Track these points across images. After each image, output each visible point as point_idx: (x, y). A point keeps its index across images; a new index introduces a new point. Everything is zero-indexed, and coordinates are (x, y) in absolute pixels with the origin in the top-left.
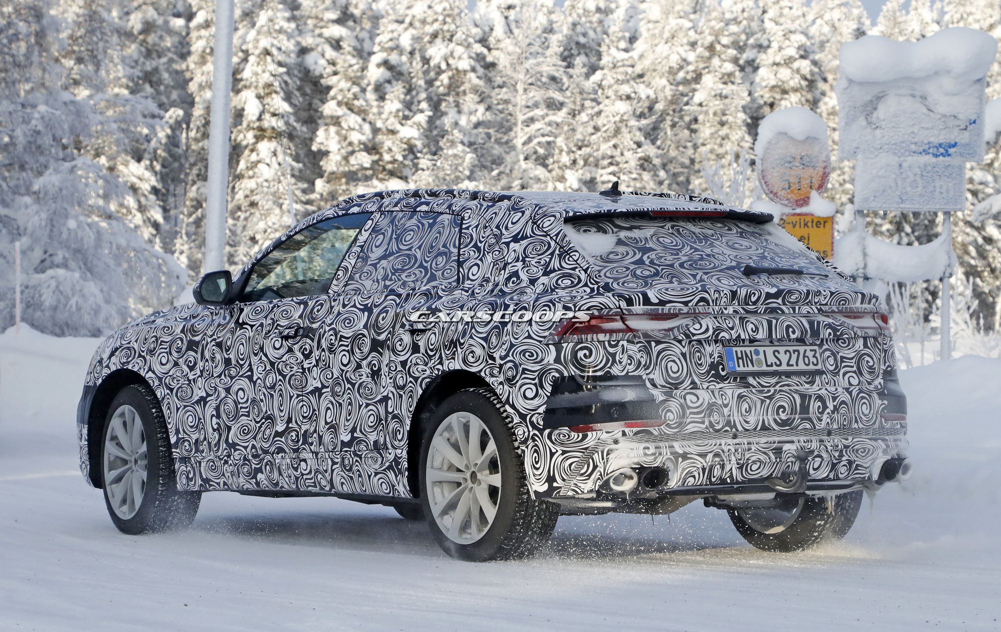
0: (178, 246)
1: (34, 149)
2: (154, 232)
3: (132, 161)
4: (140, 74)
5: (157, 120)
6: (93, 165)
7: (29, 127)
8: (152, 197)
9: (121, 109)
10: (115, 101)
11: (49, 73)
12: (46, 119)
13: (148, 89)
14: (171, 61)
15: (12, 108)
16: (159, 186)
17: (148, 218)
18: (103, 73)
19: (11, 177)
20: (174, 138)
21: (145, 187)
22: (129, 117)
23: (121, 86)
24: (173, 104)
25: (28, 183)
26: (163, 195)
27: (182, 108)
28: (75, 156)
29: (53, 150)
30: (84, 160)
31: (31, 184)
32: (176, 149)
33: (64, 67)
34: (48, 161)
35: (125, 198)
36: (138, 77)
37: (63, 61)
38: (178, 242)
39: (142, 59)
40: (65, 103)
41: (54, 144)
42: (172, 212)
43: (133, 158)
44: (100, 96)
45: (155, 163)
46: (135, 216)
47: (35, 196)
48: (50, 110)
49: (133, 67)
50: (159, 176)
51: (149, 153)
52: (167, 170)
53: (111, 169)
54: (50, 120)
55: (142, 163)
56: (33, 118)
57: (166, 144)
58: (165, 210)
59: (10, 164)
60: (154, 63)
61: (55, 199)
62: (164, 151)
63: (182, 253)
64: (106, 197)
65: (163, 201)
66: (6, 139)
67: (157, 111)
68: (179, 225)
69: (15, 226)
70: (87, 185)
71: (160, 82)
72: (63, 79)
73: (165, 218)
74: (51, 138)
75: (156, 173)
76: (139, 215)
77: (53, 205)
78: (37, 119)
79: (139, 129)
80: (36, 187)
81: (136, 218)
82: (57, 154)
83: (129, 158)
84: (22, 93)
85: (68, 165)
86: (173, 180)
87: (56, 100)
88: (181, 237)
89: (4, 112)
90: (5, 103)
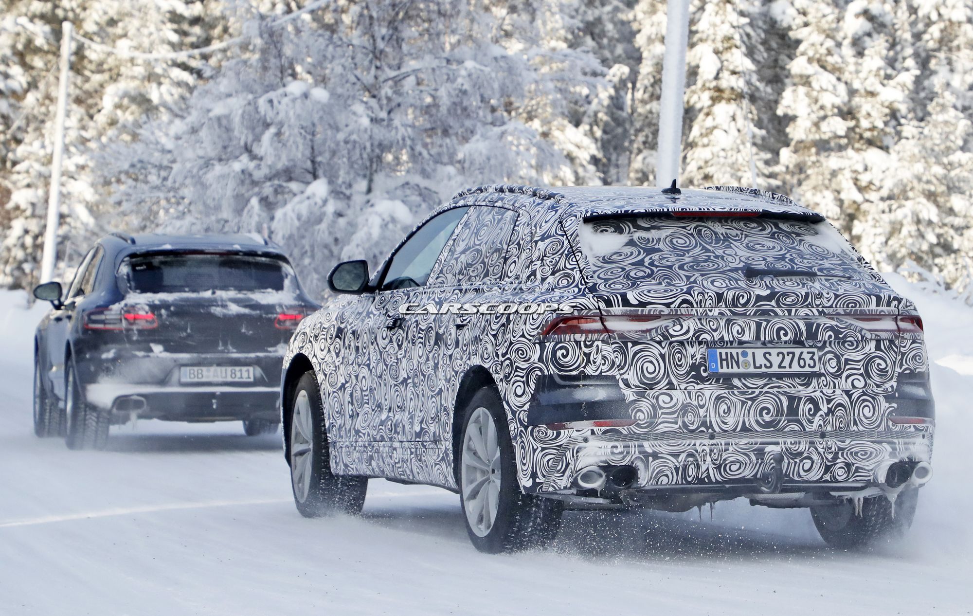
1: (459, 112)
3: (570, 125)
4: (581, 25)
5: (599, 78)
6: (527, 131)
7: (455, 86)
8: (592, 168)
9: (560, 65)
10: (550, 57)
11: (479, 24)
12: (474, 76)
13: (589, 42)
14: (616, 9)
15: (435, 63)
16: (600, 155)
18: (539, 22)
19: (432, 143)
20: (617, 99)
21: (584, 156)
22: (567, 74)
23: (558, 39)
24: (617, 60)
25: (451, 151)
26: (604, 165)
27: (627, 65)
28: (506, 119)
29: (481, 113)
30: (516, 124)
31: (455, 152)
32: (620, 112)
33: (496, 17)
34: (475, 126)
35: (559, 168)
36: (579, 29)
37: (494, 9)
39: (583, 8)
40: (496, 59)
41: (483, 105)
43: (570, 122)
44: (534, 50)
45: (595, 128)
47: (458, 165)
48: (478, 66)
49: (572, 17)
50: (599, 144)
51: (589, 117)
52: (609, 136)
53: (546, 135)
54: (478, 77)
55: (581, 128)
56: (459, 76)
57: (608, 107)
59: (432, 129)
60: (597, 12)
61: (481, 170)
62: (606, 114)
64: (539, 168)
65: (604, 172)
66: (428, 100)
67: (599, 68)
69: (437, 200)
70: (518, 153)
71: (603, 34)
72: (494, 31)
74: (479, 98)
75: (596, 140)
77: (480, 177)
78: (464, 77)
79: (578, 89)
80: (460, 156)
82: (485, 117)
83: (566, 122)
84: (448, 47)
85: (497, 130)
86: (615, 148)
87: (485, 55)
89: (427, 69)
90: (428, 58)
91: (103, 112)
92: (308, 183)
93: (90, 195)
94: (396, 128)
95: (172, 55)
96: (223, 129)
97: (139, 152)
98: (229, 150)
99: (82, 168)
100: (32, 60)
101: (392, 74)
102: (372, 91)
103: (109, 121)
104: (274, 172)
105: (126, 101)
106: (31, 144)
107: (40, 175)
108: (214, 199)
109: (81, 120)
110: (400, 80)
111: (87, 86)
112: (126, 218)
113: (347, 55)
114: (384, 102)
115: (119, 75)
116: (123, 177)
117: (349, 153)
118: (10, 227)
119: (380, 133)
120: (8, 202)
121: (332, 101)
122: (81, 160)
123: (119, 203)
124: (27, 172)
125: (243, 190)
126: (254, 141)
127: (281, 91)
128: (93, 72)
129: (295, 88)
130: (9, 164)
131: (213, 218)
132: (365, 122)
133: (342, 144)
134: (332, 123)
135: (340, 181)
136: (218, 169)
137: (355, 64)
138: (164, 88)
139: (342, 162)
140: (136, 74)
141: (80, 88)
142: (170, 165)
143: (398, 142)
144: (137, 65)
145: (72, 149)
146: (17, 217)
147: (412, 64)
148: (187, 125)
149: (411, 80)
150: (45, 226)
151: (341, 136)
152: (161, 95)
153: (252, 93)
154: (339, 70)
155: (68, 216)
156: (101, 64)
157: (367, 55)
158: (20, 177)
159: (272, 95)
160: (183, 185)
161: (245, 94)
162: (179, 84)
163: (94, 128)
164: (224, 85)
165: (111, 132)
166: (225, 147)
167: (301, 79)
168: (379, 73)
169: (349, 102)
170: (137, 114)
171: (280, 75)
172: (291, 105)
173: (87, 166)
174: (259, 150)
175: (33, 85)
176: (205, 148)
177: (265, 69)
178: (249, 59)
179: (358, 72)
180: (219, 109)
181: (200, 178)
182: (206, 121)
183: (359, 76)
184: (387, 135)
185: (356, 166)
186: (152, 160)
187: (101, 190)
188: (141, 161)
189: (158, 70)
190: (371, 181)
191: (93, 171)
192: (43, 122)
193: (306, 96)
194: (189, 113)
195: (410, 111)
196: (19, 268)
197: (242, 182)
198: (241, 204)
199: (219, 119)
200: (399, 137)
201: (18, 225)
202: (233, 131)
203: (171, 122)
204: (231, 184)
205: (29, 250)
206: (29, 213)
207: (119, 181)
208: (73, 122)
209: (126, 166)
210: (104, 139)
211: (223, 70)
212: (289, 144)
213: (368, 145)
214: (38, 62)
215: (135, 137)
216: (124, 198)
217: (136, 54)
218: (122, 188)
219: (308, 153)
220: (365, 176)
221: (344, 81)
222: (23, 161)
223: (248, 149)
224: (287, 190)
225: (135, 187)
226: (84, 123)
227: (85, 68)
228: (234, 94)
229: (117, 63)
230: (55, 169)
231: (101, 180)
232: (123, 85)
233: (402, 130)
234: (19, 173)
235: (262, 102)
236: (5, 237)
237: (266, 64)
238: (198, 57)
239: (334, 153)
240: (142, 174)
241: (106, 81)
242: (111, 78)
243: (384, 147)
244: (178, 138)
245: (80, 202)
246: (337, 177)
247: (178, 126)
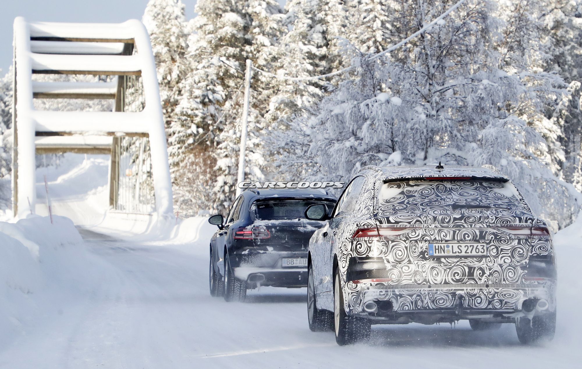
0: (575, 178)
1: (479, 111)
2: (559, 168)
3: (545, 118)
4: (552, 58)
5: (563, 89)
6: (519, 121)
7: (476, 95)
8: (558, 144)
9: (539, 82)
10: (533, 77)
11: (491, 58)
12: (488, 89)
13: (557, 67)
14: (573, 48)
15: (465, 81)
16: (563, 136)
17: (555, 158)
18: (526, 56)
19: (463, 129)
20: (574, 102)
21: (553, 136)
22: (544, 87)
23: (538, 66)
24: (574, 78)
25: (474, 134)
26: (566, 142)
27: (579, 81)
28: (507, 115)
29: (492, 111)
30: (512, 117)
31: (476, 135)
32: (575, 110)
33: (501, 53)
34: (488, 119)
35: (539, 144)
36: (550, 59)
37: (499, 48)
38: (576, 174)
39: (553, 47)
40: (501, 78)
41: (493, 106)
42: (572, 154)
43: (545, 116)
44: (524, 73)
45: (560, 119)
46: (546, 156)
47: (478, 143)
48: (490, 83)
49: (547, 53)
50: (563, 129)
51: (556, 113)
52: (569, 124)
53: (530, 124)
54: (491, 90)
55: (552, 120)
56: (479, 89)
57: (568, 106)
58: (567, 152)
59: (463, 121)
60: (561, 50)
61: (492, 145)
62: (567, 111)
63: (578, 183)
64: (527, 144)
65: (565, 146)
66: (461, 103)
67: (563, 83)
68: (576, 163)
69: (466, 164)
70: (514, 135)
71: (565, 62)
72: (500, 62)
73: (566, 158)
74: (491, 103)
75: (561, 127)
76: (549, 156)
77: (492, 149)
78: (482, 89)
79: (550, 96)
80: (480, 137)
81: (547, 158)
82: (494, 113)
83: (543, 116)
84: (472, 72)
85: (502, 121)
86: (572, 132)
87: (495, 76)
88: (578, 172)
89: (460, 85)
90: (460, 78)
91: (269, 112)
92: (390, 154)
93: (262, 161)
94: (442, 120)
95: (310, 78)
96: (340, 122)
97: (291, 136)
98: (343, 134)
99: (258, 145)
100: (228, 82)
101: (439, 88)
102: (427, 98)
103: (273, 117)
104: (369, 147)
105: (282, 106)
106: (228, 132)
107: (233, 150)
108: (334, 164)
109: (257, 117)
110: (444, 92)
111: (260, 97)
112: (283, 175)
113: (412, 77)
114: (435, 105)
115: (278, 90)
116: (281, 151)
117: (413, 136)
118: (216, 181)
119: (432, 124)
120: (215, 166)
121: (403, 105)
122: (257, 141)
123: (279, 166)
124: (226, 148)
125: (351, 158)
126: (357, 129)
127: (373, 99)
128: (263, 89)
129: (381, 97)
130: (215, 144)
131: (334, 175)
132: (423, 117)
133: (409, 130)
134: (403, 117)
135: (408, 152)
136: (337, 146)
137: (417, 83)
138: (304, 98)
139: (410, 141)
140: (288, 90)
141: (256, 98)
142: (309, 143)
143: (443, 129)
144: (289, 85)
145: (252, 134)
146: (220, 175)
147: (451, 82)
148: (319, 119)
149: (451, 91)
150: (236, 180)
151: (409, 126)
152: (303, 102)
153: (357, 100)
154: (408, 86)
155: (250, 174)
156: (268, 84)
157: (424, 77)
158: (222, 151)
159: (368, 101)
160: (316, 155)
161: (352, 101)
162: (313, 95)
163: (264, 122)
164: (340, 95)
165: (274, 124)
166: (340, 133)
167: (385, 92)
168: (432, 87)
169: (414, 105)
170: (289, 114)
171: (373, 90)
172: (379, 108)
173: (261, 144)
174: (360, 134)
175: (228, 97)
176: (329, 133)
177: (364, 86)
178: (354, 80)
179: (419, 87)
180: (337, 110)
181: (326, 151)
182: (330, 117)
183: (420, 90)
184: (437, 125)
185: (418, 143)
186: (298, 141)
187: (268, 159)
188: (292, 141)
189: (301, 87)
190: (426, 152)
191: (263, 147)
192: (234, 118)
193: (388, 102)
194: (320, 113)
195: (450, 110)
196: (222, 205)
197: (351, 153)
198: (350, 165)
199: (337, 116)
200: (443, 126)
201: (221, 180)
202: (345, 123)
203: (309, 118)
204: (345, 155)
205: (227, 194)
206: (227, 172)
207: (279, 153)
208: (252, 118)
209: (283, 144)
210: (270, 128)
211: (339, 86)
212: (378, 131)
213: (425, 131)
214: (231, 83)
215: (288, 127)
216: (282, 163)
217: (289, 78)
218: (281, 157)
219: (389, 135)
220: (423, 149)
221: (410, 93)
222: (224, 141)
223: (354, 134)
224: (377, 158)
225: (289, 157)
226: (258, 119)
227: (259, 86)
228: (346, 101)
229: (278, 83)
230: (242, 146)
231: (269, 153)
232: (281, 96)
233: (445, 122)
234: (221, 149)
235: (362, 105)
236: (214, 186)
237: (365, 83)
238: (324, 79)
239: (405, 136)
240: (292, 149)
241: (271, 94)
242: (274, 92)
243: (434, 132)
244: (313, 127)
245: (256, 166)
246: (407, 150)
247: (314, 121)
